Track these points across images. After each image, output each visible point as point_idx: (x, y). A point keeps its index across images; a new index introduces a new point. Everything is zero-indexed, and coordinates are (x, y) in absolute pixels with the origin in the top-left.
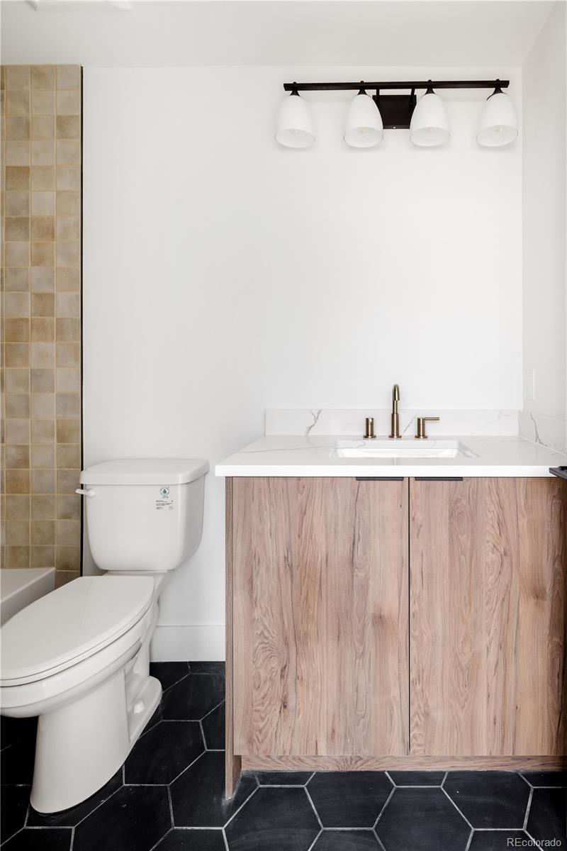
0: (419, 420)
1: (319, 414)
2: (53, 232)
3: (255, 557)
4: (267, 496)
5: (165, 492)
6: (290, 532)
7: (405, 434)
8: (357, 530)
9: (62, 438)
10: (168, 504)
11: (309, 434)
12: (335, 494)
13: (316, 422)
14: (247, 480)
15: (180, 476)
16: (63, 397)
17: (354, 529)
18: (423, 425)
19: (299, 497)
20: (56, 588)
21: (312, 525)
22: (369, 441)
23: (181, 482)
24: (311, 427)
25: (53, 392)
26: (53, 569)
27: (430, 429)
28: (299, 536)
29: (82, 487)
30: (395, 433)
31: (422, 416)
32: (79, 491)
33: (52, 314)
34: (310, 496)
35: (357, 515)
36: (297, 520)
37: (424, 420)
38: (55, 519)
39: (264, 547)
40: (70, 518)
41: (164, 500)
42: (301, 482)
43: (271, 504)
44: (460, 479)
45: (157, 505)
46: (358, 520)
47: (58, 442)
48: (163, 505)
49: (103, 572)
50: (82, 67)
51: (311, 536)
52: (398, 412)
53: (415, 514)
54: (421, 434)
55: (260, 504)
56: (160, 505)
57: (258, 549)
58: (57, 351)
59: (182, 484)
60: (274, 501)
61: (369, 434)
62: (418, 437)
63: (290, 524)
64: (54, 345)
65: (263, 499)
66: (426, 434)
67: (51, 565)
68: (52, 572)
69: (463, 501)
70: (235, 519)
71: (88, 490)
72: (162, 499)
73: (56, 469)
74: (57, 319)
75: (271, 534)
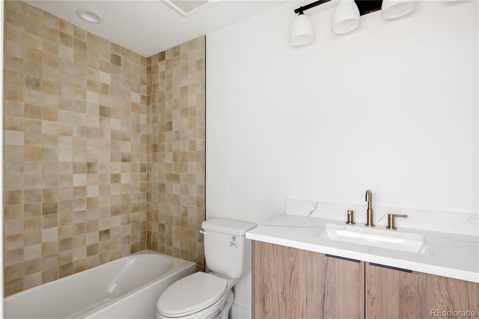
0: (389, 216)
1: (317, 204)
2: (196, 112)
3: (266, 287)
4: (272, 254)
5: (234, 238)
6: (285, 279)
7: (379, 224)
8: (326, 289)
9: (198, 206)
10: (235, 245)
11: (311, 216)
12: (312, 262)
13: (315, 209)
14: (262, 244)
15: (241, 231)
16: (199, 186)
17: (325, 288)
18: (393, 219)
19: (290, 259)
20: (196, 272)
21: (298, 278)
22: (350, 226)
23: (241, 235)
24: (312, 212)
25: (195, 184)
26: (195, 263)
27: (399, 222)
28: (290, 282)
29: (203, 230)
30: (370, 222)
31: (392, 212)
32: (201, 231)
33: (195, 150)
34: (296, 259)
35: (327, 278)
36: (289, 272)
37: (393, 216)
38: (196, 241)
39: (271, 283)
40: (201, 242)
41: (234, 242)
42: (291, 250)
43: (274, 259)
44: (410, 271)
45: (231, 244)
46: (327, 282)
47: (197, 207)
48: (233, 244)
49: (210, 271)
50: (206, 35)
51: (297, 284)
52: (372, 208)
53: (370, 289)
54: (391, 225)
55: (268, 258)
56: (232, 244)
57: (267, 283)
58: (197, 166)
59: (242, 236)
60: (276, 258)
61: (350, 220)
62: (389, 227)
63: (285, 274)
64: (196, 163)
65: (270, 256)
66: (396, 226)
67: (194, 261)
68: (194, 265)
69: (412, 289)
70: (256, 263)
71: (205, 231)
72: (233, 242)
73: (196, 219)
74: (197, 152)
75: (274, 277)
